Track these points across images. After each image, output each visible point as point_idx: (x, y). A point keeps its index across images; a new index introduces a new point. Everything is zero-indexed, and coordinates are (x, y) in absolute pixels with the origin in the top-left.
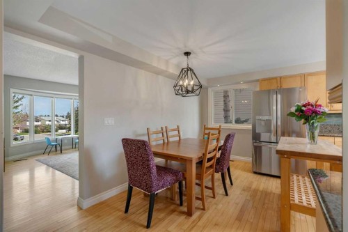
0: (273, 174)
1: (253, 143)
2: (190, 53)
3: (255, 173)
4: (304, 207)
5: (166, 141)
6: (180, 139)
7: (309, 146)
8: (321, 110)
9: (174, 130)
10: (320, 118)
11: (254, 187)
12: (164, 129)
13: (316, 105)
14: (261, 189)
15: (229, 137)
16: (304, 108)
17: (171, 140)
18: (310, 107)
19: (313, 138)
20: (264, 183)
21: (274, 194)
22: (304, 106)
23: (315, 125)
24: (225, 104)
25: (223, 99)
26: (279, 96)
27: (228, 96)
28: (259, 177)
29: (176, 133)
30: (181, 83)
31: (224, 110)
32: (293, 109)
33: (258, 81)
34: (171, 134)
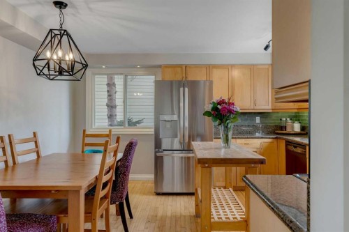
0: (175, 191)
1: (156, 152)
2: (66, 5)
3: (158, 194)
4: (224, 222)
5: (10, 163)
6: (38, 156)
7: (223, 151)
8: (235, 109)
9: (26, 141)
10: (234, 118)
11: (160, 214)
12: (7, 140)
13: (230, 103)
14: (169, 214)
15: (130, 147)
16: (219, 107)
17: (20, 159)
18: (224, 105)
19: (227, 140)
20: (172, 206)
21: (185, 216)
22: (219, 103)
23: (229, 126)
24: (109, 96)
25: (105, 88)
26: (186, 89)
27: (114, 84)
28: (163, 198)
29: (32, 145)
30: (48, 54)
31: (108, 106)
32: (209, 107)
33: (160, 66)
34: (19, 148)
